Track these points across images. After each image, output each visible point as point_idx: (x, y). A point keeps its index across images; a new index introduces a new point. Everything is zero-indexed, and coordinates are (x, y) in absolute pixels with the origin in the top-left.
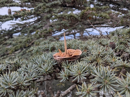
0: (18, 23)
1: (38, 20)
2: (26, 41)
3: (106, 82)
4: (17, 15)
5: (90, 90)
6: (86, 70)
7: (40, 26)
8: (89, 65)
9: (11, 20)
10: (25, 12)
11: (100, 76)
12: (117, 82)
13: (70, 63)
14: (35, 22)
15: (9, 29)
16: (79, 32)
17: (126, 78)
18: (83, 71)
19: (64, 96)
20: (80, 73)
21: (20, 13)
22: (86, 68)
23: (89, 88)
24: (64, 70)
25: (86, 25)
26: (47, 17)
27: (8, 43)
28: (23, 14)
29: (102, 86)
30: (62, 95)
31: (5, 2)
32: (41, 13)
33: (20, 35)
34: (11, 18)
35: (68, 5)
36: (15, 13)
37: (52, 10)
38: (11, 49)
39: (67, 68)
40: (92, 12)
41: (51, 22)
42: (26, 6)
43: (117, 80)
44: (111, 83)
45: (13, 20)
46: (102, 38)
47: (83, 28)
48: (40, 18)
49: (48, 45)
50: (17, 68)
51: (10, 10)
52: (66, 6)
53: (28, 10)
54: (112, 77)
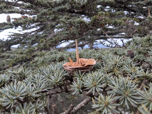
0: (17, 34)
1: (41, 28)
2: (28, 52)
3: (126, 94)
4: (17, 22)
5: (108, 102)
6: (103, 81)
7: (43, 35)
8: (106, 75)
9: (10, 28)
10: (27, 19)
11: (119, 87)
12: (139, 94)
13: (83, 74)
14: (38, 31)
15: (8, 39)
16: (87, 44)
17: (149, 90)
18: (99, 83)
19: (77, 110)
20: (95, 84)
21: (20, 21)
22: (103, 79)
23: (107, 101)
24: (77, 81)
25: (96, 35)
26: (52, 25)
27: (5, 56)
28: (24, 22)
29: (121, 98)
30: (75, 109)
31: (4, 7)
32: (44, 20)
33: (20, 47)
34: (10, 26)
35: (76, 11)
36: (15, 20)
37: (57, 17)
38: (10, 61)
39: (80, 79)
40: (105, 18)
41: (56, 32)
42: (27, 13)
43: (139, 92)
44: (132, 95)
45: (12, 28)
46: (117, 47)
47: (92, 39)
48: (44, 27)
49: (55, 55)
50: (22, 79)
51: (9, 17)
52: (74, 12)
53: (30, 18)
54: (133, 89)
